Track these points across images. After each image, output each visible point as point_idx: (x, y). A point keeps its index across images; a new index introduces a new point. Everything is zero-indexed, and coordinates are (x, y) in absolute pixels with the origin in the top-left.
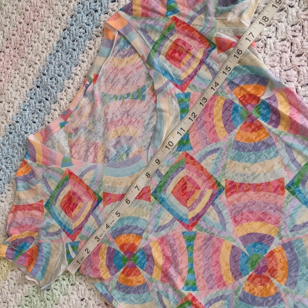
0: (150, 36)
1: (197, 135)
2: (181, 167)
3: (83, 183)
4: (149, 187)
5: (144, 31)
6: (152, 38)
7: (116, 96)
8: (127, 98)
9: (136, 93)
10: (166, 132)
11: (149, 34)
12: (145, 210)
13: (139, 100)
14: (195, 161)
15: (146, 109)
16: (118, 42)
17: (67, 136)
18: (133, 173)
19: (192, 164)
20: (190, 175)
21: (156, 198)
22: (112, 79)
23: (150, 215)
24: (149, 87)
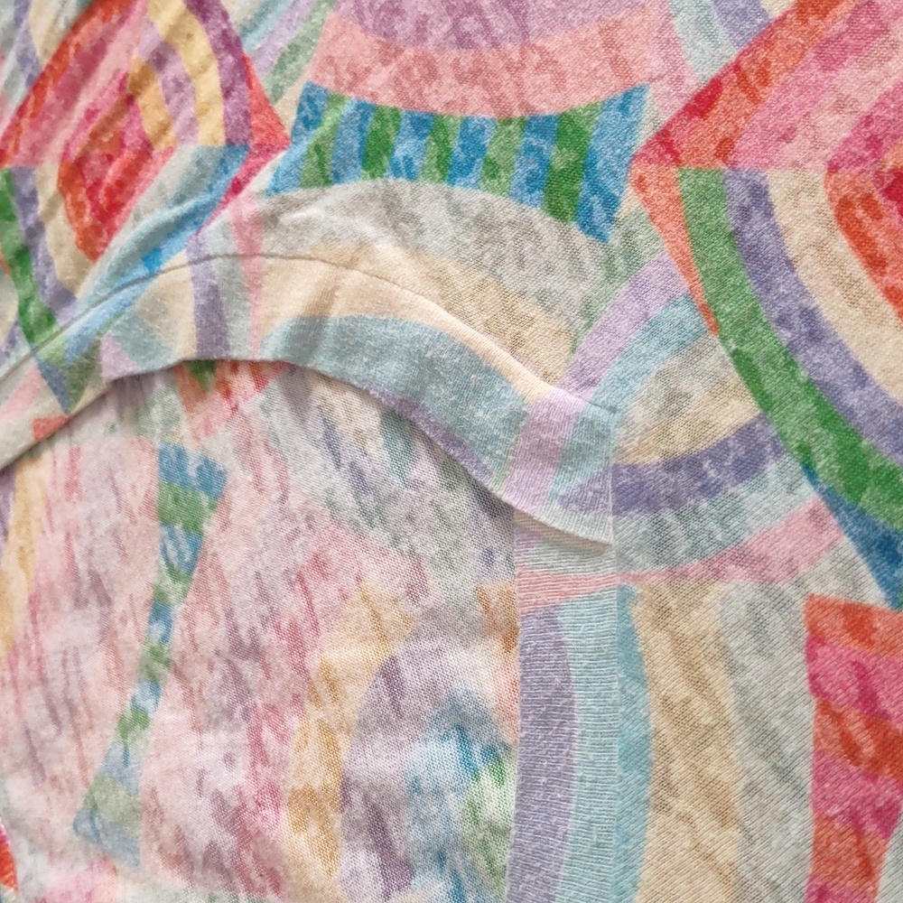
2: (745, 213)
7: (129, 714)
8: (169, 624)
9: (172, 536)
10: (449, 309)
13: (210, 527)
14: (736, 67)
15: (270, 475)
19: (755, 99)
20: (835, 129)
24: (178, 418)
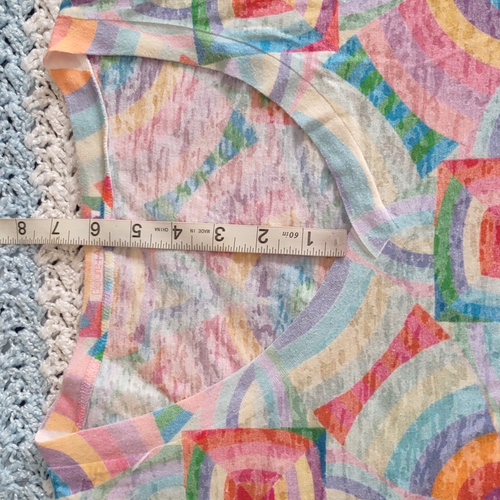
0: (168, 6)
1: (442, 105)
2: (461, 202)
3: (248, 431)
4: (418, 307)
5: (146, 8)
6: (177, 7)
7: (183, 186)
8: (212, 169)
9: (226, 143)
10: (366, 158)
11: (163, 5)
12: (448, 366)
13: (243, 151)
14: (485, 162)
15: (275, 154)
16: (103, 78)
17: (127, 364)
18: (353, 310)
19: (483, 174)
21: (455, 319)
22: (146, 161)
23: (473, 365)
24: (246, 105)
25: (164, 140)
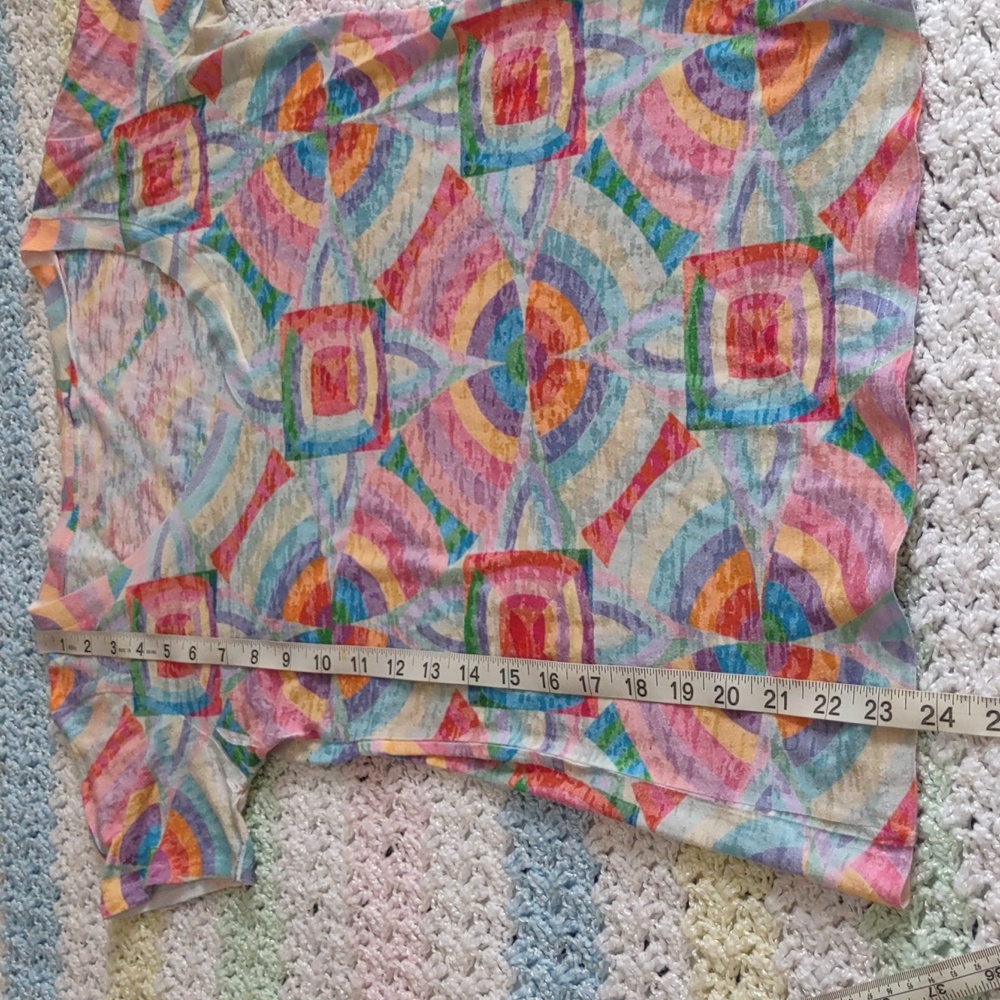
0: (105, 202)
1: (279, 264)
2: (297, 351)
3: (167, 580)
4: (274, 450)
5: (90, 205)
6: (111, 201)
7: (122, 361)
8: (139, 344)
9: (148, 318)
10: (231, 320)
11: (101, 201)
12: (294, 502)
13: (159, 324)
14: (309, 312)
15: (178, 324)
16: (67, 269)
17: (93, 532)
18: (231, 458)
19: (309, 323)
20: (319, 347)
21: (297, 458)
22: (97, 342)
23: (310, 498)
24: (158, 284)
25: (108, 322)
